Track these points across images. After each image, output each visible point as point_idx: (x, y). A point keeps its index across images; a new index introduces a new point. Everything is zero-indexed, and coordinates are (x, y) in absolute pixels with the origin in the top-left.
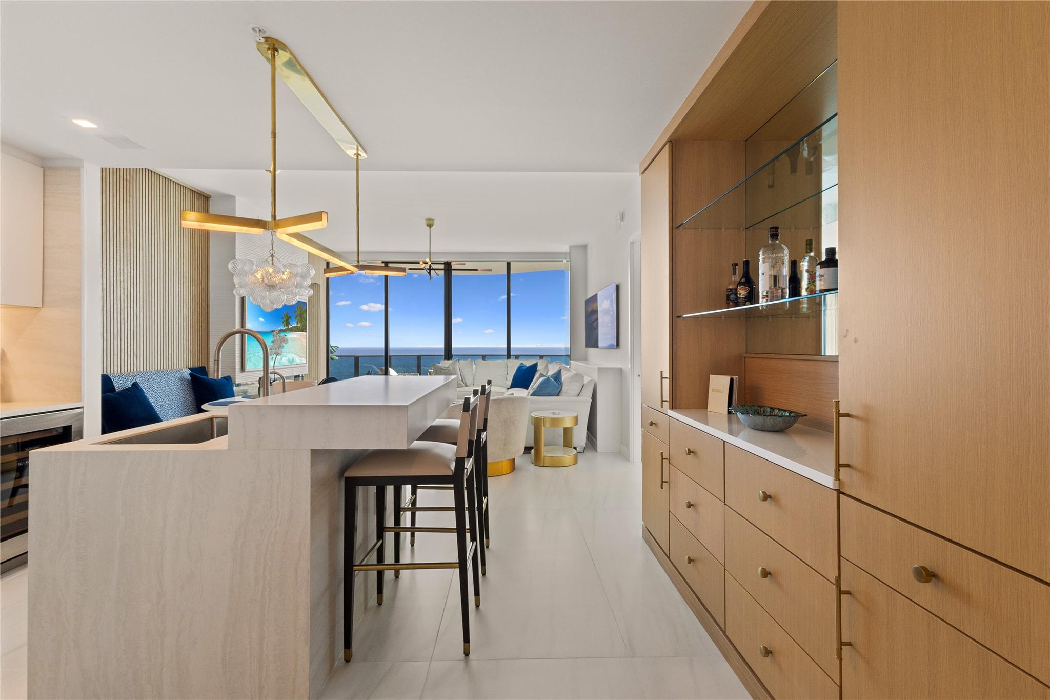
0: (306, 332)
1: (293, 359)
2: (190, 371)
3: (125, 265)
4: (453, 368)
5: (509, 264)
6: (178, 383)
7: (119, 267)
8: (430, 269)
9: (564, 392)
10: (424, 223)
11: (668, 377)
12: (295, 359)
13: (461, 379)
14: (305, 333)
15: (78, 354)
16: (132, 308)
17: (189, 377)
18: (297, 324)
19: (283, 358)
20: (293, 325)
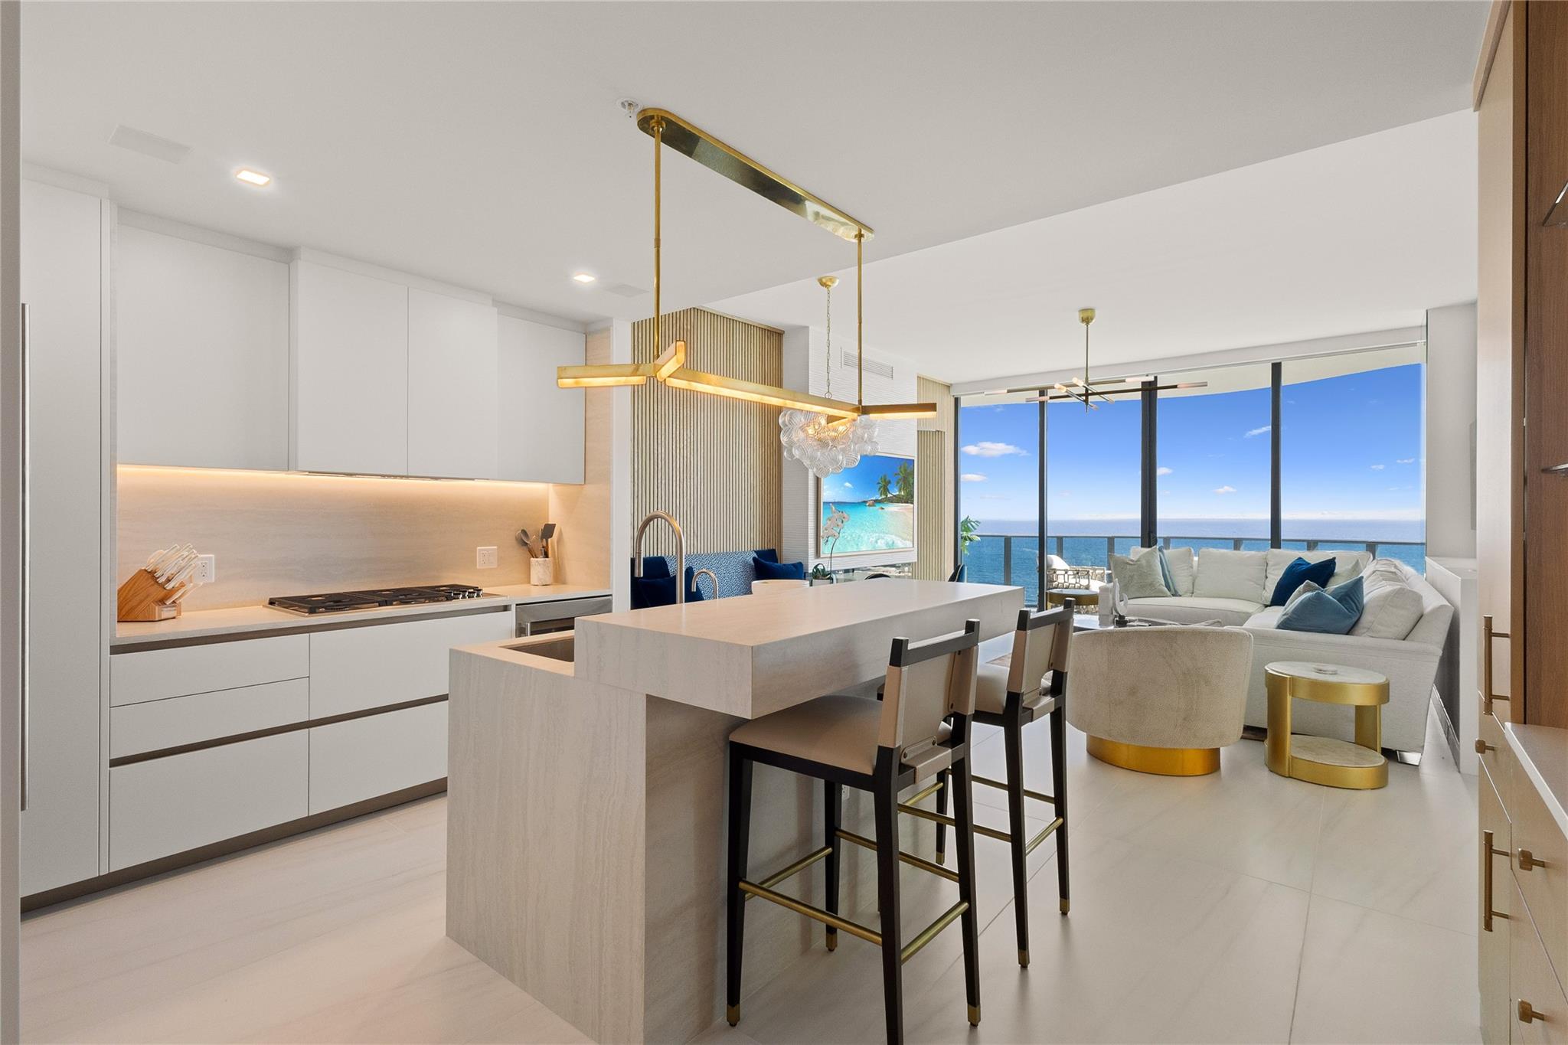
0: (912, 503)
1: (893, 543)
2: (755, 555)
3: (685, 429)
4: (1148, 562)
5: (1276, 368)
6: (740, 569)
7: (678, 432)
8: (1087, 395)
9: (1364, 628)
10: (1077, 316)
11: (1508, 632)
12: (896, 542)
13: (1163, 583)
14: (912, 505)
15: (606, 535)
16: (692, 480)
17: (752, 563)
18: (900, 491)
19: (879, 541)
20: (894, 494)
